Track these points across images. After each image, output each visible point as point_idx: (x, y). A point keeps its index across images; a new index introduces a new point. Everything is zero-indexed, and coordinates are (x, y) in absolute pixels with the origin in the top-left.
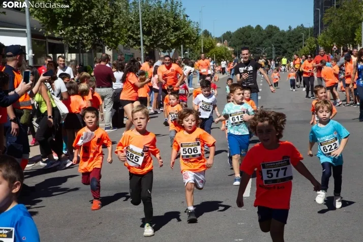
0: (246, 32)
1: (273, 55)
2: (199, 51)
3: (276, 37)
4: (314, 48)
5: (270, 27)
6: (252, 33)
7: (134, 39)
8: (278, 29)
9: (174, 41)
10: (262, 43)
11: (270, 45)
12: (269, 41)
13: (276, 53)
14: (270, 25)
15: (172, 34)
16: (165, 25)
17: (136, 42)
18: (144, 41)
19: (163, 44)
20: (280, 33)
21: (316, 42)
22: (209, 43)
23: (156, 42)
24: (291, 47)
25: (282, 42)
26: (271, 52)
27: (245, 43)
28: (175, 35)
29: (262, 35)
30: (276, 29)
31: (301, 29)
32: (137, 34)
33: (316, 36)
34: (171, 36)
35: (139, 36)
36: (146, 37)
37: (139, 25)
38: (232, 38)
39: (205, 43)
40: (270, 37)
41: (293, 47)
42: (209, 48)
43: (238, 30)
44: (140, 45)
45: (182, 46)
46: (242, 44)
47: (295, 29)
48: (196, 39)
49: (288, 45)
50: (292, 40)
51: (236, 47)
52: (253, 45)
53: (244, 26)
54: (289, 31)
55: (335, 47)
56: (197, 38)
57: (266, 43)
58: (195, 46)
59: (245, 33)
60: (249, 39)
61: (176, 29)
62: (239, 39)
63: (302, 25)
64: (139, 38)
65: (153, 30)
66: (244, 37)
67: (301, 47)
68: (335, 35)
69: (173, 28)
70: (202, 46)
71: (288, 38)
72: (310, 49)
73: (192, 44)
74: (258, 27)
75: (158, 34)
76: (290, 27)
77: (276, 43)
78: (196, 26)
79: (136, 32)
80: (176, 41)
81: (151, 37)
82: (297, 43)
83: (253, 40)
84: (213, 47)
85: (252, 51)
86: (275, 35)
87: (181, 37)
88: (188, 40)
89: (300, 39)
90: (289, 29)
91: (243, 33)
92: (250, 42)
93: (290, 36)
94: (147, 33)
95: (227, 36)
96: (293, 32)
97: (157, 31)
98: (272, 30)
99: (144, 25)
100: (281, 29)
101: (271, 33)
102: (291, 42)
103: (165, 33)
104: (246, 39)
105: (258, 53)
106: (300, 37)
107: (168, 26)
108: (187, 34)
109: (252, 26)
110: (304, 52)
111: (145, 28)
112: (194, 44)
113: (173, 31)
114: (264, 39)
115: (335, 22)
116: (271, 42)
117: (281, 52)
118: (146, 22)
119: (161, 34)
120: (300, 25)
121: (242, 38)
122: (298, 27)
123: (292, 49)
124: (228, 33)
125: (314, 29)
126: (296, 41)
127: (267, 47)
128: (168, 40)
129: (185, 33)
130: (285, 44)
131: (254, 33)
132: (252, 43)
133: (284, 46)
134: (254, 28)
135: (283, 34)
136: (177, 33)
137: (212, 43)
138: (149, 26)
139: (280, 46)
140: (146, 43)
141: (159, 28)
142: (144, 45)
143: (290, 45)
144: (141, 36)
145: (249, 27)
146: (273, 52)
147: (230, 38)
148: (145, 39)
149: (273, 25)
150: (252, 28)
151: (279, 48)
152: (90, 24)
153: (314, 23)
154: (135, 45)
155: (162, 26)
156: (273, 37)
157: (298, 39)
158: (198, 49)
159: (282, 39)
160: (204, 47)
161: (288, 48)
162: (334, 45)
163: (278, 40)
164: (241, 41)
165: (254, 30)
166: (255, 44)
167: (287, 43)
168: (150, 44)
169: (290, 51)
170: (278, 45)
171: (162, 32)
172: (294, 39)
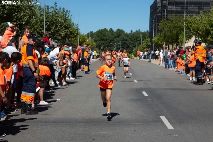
1: (121, 48)
3: (122, 37)
4: (149, 45)
7: (38, 33)
9: (63, 35)
10: (113, 40)
11: (119, 42)
12: (118, 39)
13: (123, 48)
14: (118, 29)
15: (63, 31)
16: (60, 25)
17: (40, 35)
19: (57, 37)
20: (125, 35)
21: (151, 41)
22: (83, 38)
24: (132, 44)
25: (126, 40)
26: (119, 47)
27: (102, 40)
28: (65, 32)
29: (113, 35)
30: (123, 32)
31: (139, 32)
32: (41, 30)
33: (151, 37)
34: (63, 32)
35: (42, 31)
37: (43, 23)
38: (94, 36)
39: (80, 38)
40: (118, 36)
41: (134, 44)
42: (83, 41)
43: (98, 31)
45: (67, 39)
46: (100, 40)
47: (135, 32)
49: (130, 42)
51: (96, 42)
52: (107, 41)
53: (102, 29)
54: (131, 33)
55: (164, 45)
56: (77, 34)
57: (115, 40)
58: (76, 39)
59: (103, 33)
60: (105, 37)
61: (66, 28)
62: (99, 36)
63: (139, 30)
65: (51, 27)
66: (102, 35)
67: (140, 44)
68: (165, 37)
71: (130, 38)
72: (147, 45)
73: (74, 38)
74: (111, 30)
75: (55, 31)
77: (122, 41)
78: (76, 27)
79: (40, 28)
81: (50, 32)
82: (136, 41)
83: (108, 38)
84: (85, 41)
85: (107, 45)
87: (68, 33)
88: (72, 35)
89: (138, 39)
90: (131, 32)
91: (101, 33)
92: (106, 39)
93: (132, 37)
94: (48, 29)
96: (133, 34)
97: (55, 28)
98: (120, 32)
99: (46, 24)
100: (125, 32)
101: (119, 34)
102: (132, 40)
103: (59, 30)
104: (103, 37)
105: (110, 47)
106: (138, 38)
108: (72, 31)
109: (107, 29)
110: (143, 47)
111: (46, 26)
114: (115, 38)
115: (166, 29)
116: (119, 40)
117: (125, 47)
118: (47, 22)
119: (57, 31)
120: (138, 30)
123: (133, 45)
124: (91, 33)
125: (150, 33)
126: (135, 40)
127: (117, 43)
128: (60, 35)
129: (70, 31)
131: (108, 33)
133: (127, 43)
134: (108, 30)
135: (127, 35)
136: (66, 31)
137: (84, 38)
138: (49, 25)
143: (131, 42)
144: (44, 31)
145: (105, 29)
146: (120, 46)
147: (93, 36)
149: (121, 29)
150: (107, 30)
151: (124, 44)
152: (18, 22)
153: (150, 29)
155: (57, 26)
156: (121, 37)
157: (136, 39)
158: (76, 42)
159: (126, 38)
160: (79, 40)
161: (130, 44)
162: (163, 44)
163: (123, 39)
164: (100, 38)
166: (109, 41)
167: (130, 41)
169: (132, 47)
170: (123, 42)
171: (57, 29)
172: (134, 38)
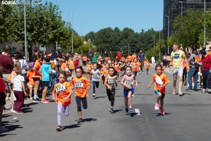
0: (106, 33)
2: (70, 47)
3: (131, 38)
4: (164, 48)
5: (126, 29)
6: (111, 34)
7: (18, 35)
8: (133, 31)
9: (50, 37)
10: (119, 42)
11: (126, 44)
12: (126, 41)
14: (126, 28)
15: (50, 32)
16: (45, 24)
17: (21, 37)
18: (27, 37)
19: (43, 40)
20: (135, 35)
21: (166, 43)
22: (78, 41)
23: (37, 38)
24: (144, 47)
25: (136, 42)
27: (106, 42)
28: (53, 33)
29: (120, 35)
30: (132, 31)
31: (152, 32)
32: (21, 31)
33: (165, 38)
34: (50, 34)
35: (23, 32)
36: (29, 33)
37: (24, 24)
38: (95, 37)
39: (75, 41)
40: (126, 37)
42: (78, 45)
43: (100, 31)
44: (24, 40)
45: (57, 42)
46: (103, 42)
47: (146, 32)
48: (68, 37)
49: (140, 45)
50: (145, 41)
51: (98, 45)
52: (112, 44)
53: (105, 28)
56: (70, 36)
57: (122, 42)
58: (68, 42)
60: (109, 39)
61: (54, 28)
62: (101, 38)
63: (152, 29)
64: (24, 35)
65: (35, 28)
66: (105, 37)
67: (153, 47)
68: (182, 38)
69: (52, 27)
70: (72, 43)
71: (141, 39)
72: (161, 48)
73: (65, 41)
74: (117, 29)
75: (39, 32)
76: (143, 30)
77: (131, 43)
78: (68, 26)
79: (20, 29)
80: (52, 38)
81: (33, 34)
82: (148, 43)
83: (112, 39)
84: (81, 44)
85: (111, 48)
86: (130, 36)
87: (57, 34)
88: (63, 37)
89: (151, 41)
90: (142, 32)
91: (104, 34)
92: (110, 41)
93: (143, 38)
94: (30, 30)
95: (91, 36)
96: (145, 34)
97: (39, 29)
98: (128, 32)
99: (28, 24)
100: (135, 32)
101: (127, 34)
102: (143, 42)
103: (45, 31)
104: (106, 38)
105: (116, 51)
107: (47, 25)
108: (62, 32)
109: (111, 28)
110: (155, 51)
111: (28, 26)
112: (67, 41)
113: (51, 30)
114: (121, 39)
115: (182, 28)
116: (127, 42)
117: (135, 50)
118: (29, 21)
119: (42, 32)
120: (150, 29)
121: (103, 38)
122: (149, 30)
124: (92, 33)
126: (148, 42)
127: (123, 46)
128: (47, 37)
129: (60, 31)
130: (138, 44)
131: (113, 33)
132: (111, 42)
133: (138, 45)
134: (113, 30)
135: (137, 35)
136: (55, 31)
137: (80, 40)
138: (32, 25)
139: (134, 46)
140: (28, 39)
141: (41, 26)
142: (27, 40)
143: (143, 45)
144: (25, 32)
145: (109, 29)
146: (129, 50)
147: (93, 37)
148: (28, 35)
149: (129, 28)
150: (112, 29)
151: (134, 47)
153: (164, 27)
154: (19, 40)
155: (42, 25)
156: (129, 38)
157: (149, 40)
158: (69, 46)
159: (135, 39)
160: (74, 44)
161: (141, 47)
163: (132, 40)
164: (102, 40)
165: (113, 31)
166: (114, 43)
167: (140, 43)
168: (32, 39)
171: (42, 29)
172: (146, 40)
